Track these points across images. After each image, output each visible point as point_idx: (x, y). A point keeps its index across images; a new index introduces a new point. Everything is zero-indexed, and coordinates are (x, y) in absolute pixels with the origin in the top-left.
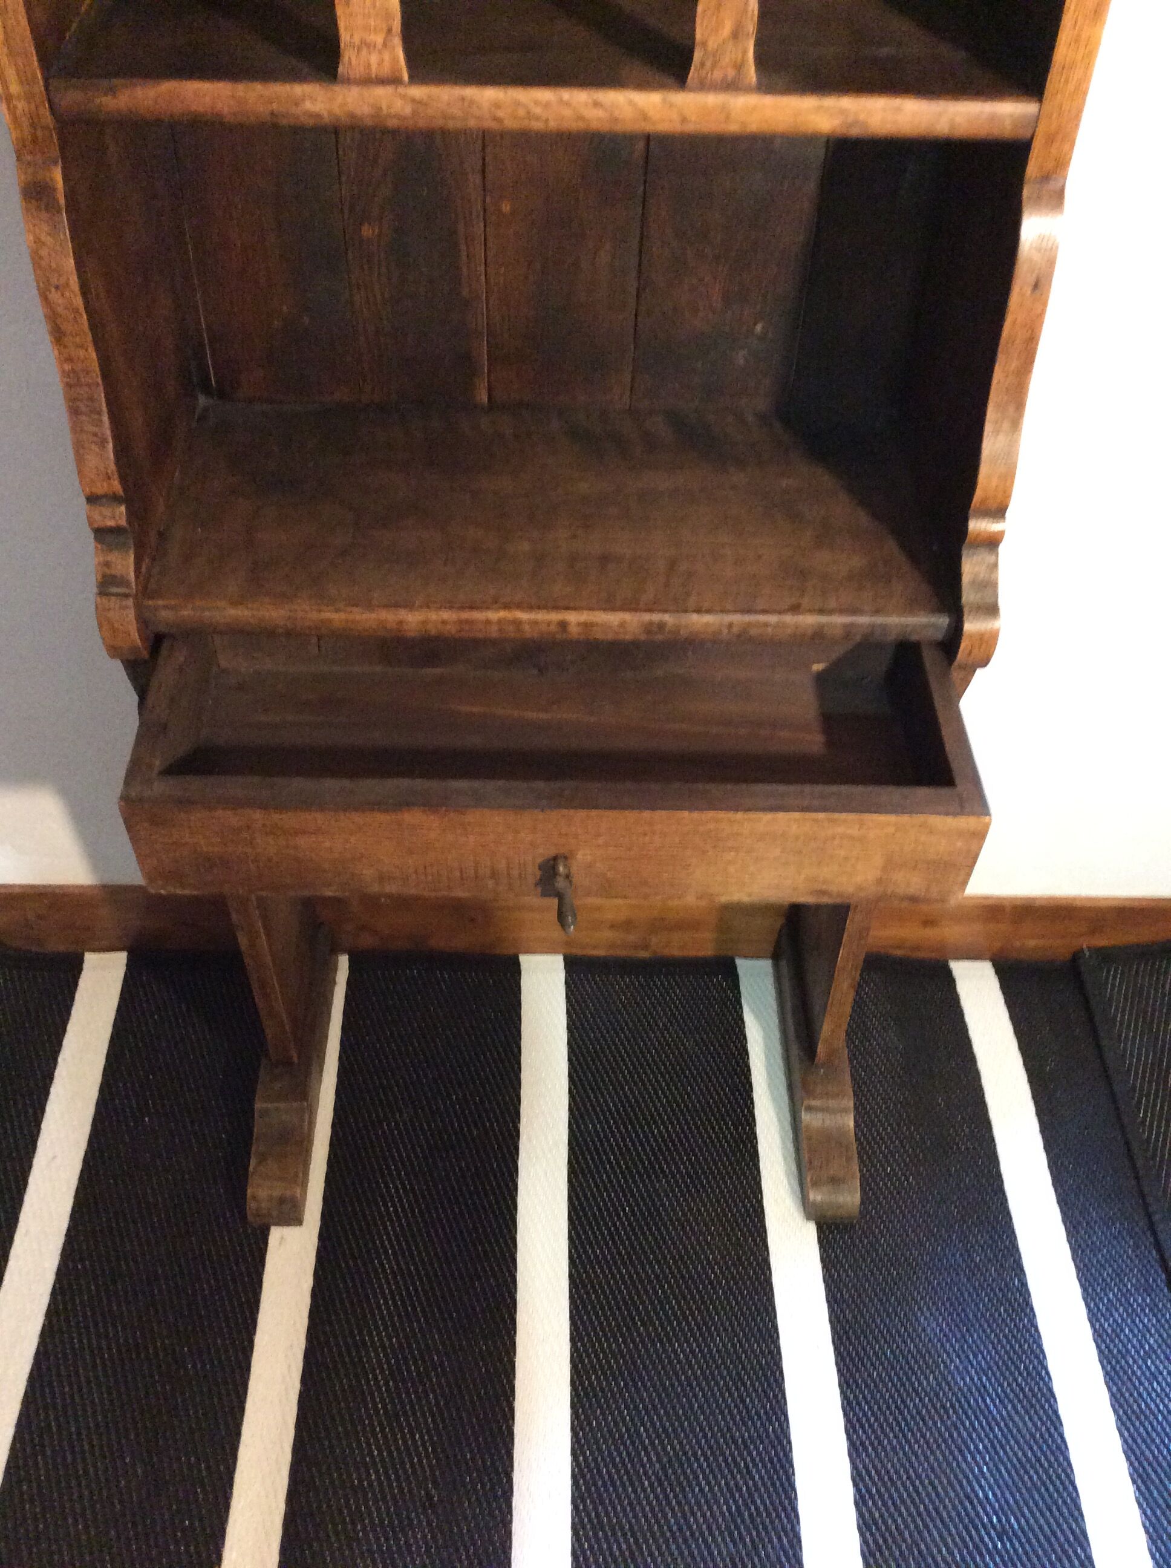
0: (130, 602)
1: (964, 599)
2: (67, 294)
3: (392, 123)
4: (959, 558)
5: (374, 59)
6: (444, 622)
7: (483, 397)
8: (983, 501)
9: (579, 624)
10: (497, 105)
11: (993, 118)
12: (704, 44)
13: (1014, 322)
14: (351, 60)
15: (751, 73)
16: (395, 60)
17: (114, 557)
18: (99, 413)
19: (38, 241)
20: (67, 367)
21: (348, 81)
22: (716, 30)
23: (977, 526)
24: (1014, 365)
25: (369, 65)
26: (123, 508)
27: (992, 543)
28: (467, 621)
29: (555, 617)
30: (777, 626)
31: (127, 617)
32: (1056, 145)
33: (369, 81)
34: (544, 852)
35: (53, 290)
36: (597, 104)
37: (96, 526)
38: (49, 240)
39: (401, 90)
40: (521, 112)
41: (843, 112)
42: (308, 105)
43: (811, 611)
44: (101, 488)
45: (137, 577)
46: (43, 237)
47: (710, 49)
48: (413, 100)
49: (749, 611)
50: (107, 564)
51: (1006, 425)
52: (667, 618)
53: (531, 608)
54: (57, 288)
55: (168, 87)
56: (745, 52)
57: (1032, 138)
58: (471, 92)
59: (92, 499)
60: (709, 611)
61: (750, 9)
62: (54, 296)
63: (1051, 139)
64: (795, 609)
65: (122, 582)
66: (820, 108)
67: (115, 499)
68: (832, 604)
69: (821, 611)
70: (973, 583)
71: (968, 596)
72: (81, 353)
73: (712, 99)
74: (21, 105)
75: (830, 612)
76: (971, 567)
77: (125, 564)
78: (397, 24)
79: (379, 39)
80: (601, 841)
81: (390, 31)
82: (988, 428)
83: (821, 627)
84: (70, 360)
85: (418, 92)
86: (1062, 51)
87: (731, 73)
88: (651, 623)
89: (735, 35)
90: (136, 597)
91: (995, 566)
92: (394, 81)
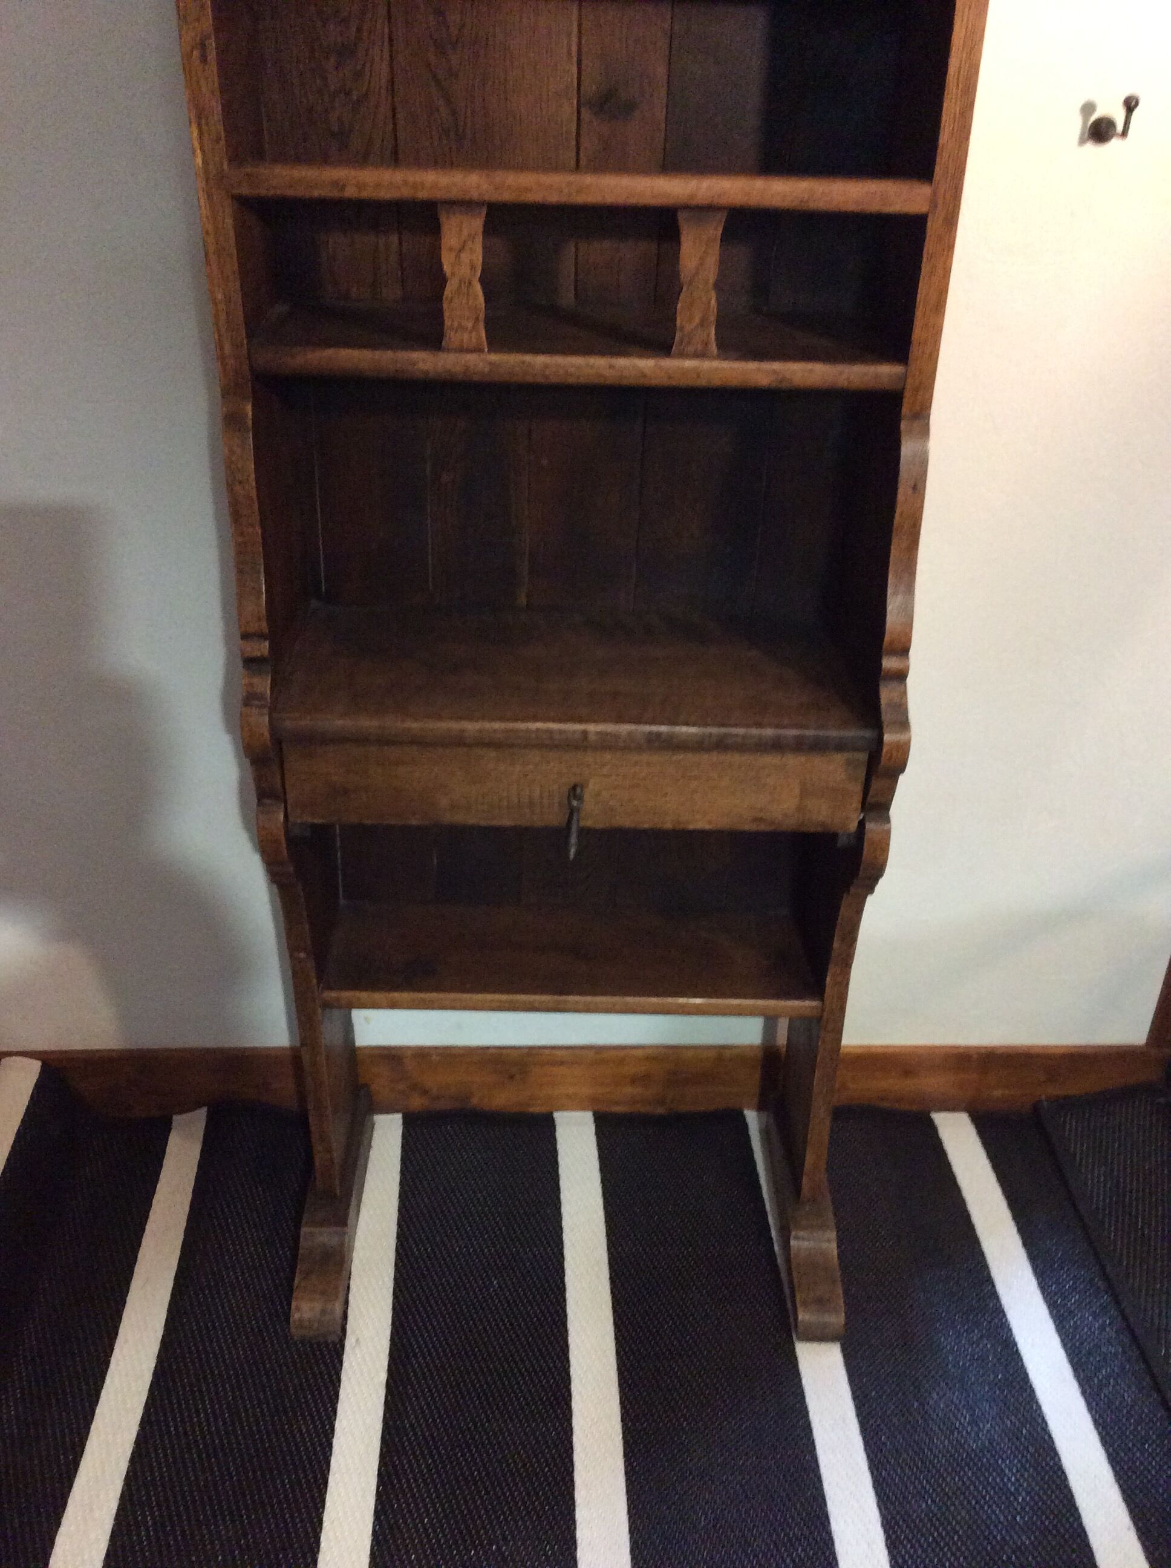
0: (266, 711)
1: (883, 717)
2: (247, 487)
3: (476, 378)
4: (878, 686)
5: (466, 336)
6: (495, 731)
7: (523, 600)
8: (891, 643)
9: (597, 733)
10: (546, 366)
11: (877, 376)
12: (682, 328)
13: (901, 514)
14: (452, 337)
15: (713, 348)
16: (479, 338)
17: (256, 680)
18: (259, 572)
19: (232, 452)
20: (240, 539)
21: (448, 350)
22: (690, 320)
23: (889, 663)
24: (904, 545)
25: (463, 340)
26: (267, 643)
27: (901, 676)
28: (512, 730)
29: (579, 727)
30: (744, 737)
31: (262, 721)
32: (921, 393)
33: (462, 350)
34: (573, 780)
35: (237, 484)
36: (611, 367)
37: (247, 655)
38: (238, 451)
39: (482, 356)
40: (561, 372)
41: (775, 372)
42: (421, 366)
43: (770, 725)
44: (253, 627)
45: (272, 693)
46: (235, 448)
47: (686, 333)
48: (490, 363)
49: (723, 725)
50: (251, 685)
51: (902, 588)
52: (663, 729)
53: (560, 721)
54: (240, 482)
55: (330, 352)
56: (708, 335)
57: (904, 389)
58: (528, 358)
59: (245, 636)
60: (694, 725)
61: (712, 306)
62: (238, 488)
63: (916, 390)
64: (759, 725)
65: (260, 697)
66: (759, 370)
67: (261, 636)
68: (786, 721)
69: (777, 726)
70: (889, 705)
71: (886, 716)
72: (251, 530)
73: (689, 364)
74: (231, 361)
75: (784, 727)
76: (886, 694)
77: (264, 685)
78: (482, 316)
79: (470, 325)
80: (605, 771)
81: (477, 319)
82: (890, 591)
83: (778, 737)
84: (242, 534)
85: (494, 357)
86: (918, 333)
87: (700, 347)
88: (650, 733)
89: (703, 323)
90: (270, 708)
91: (905, 693)
92: (478, 350)
